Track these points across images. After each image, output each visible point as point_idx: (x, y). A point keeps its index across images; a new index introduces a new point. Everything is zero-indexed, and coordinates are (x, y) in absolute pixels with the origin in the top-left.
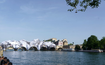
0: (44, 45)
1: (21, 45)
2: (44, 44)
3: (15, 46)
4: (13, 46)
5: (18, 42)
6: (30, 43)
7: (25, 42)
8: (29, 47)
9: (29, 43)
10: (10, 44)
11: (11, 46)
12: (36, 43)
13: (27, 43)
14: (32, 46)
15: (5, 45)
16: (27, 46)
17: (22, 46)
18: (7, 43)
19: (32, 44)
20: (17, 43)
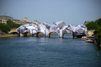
0: (68, 30)
1: (39, 29)
2: (68, 28)
3: (32, 31)
4: (29, 31)
5: (36, 26)
6: (50, 27)
7: (44, 26)
8: (48, 32)
9: (48, 28)
10: (27, 29)
11: (28, 31)
12: (57, 28)
13: (47, 27)
14: (51, 31)
15: (22, 30)
16: (45, 31)
17: (39, 31)
18: (24, 28)
19: (52, 28)
20: (34, 28)
